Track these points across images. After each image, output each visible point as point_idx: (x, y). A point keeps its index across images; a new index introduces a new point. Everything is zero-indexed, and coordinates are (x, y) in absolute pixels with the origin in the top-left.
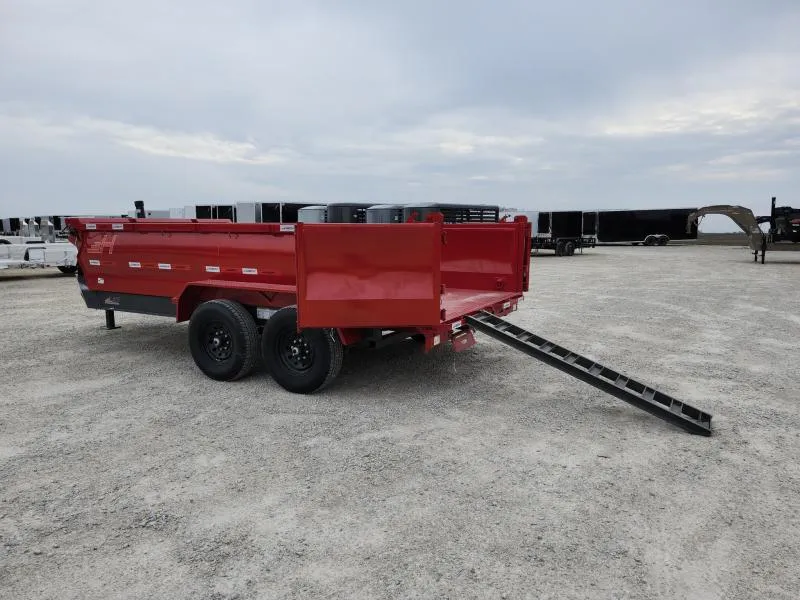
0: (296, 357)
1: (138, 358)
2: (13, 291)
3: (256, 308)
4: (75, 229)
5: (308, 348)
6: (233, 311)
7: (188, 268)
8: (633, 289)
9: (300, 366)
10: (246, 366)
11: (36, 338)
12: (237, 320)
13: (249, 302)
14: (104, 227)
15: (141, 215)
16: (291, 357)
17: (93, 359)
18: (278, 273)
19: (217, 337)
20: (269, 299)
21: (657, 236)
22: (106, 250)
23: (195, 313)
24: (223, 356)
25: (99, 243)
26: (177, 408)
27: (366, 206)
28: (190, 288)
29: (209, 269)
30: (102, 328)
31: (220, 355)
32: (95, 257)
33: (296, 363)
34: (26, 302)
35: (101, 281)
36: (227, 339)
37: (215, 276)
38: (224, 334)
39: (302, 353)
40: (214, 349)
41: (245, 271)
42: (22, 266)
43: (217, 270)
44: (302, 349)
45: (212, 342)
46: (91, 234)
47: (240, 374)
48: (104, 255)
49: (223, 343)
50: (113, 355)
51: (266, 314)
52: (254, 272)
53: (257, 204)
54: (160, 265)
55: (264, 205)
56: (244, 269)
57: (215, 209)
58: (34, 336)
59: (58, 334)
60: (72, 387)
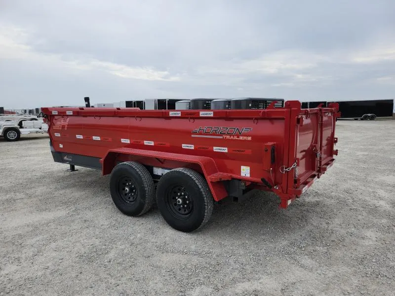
0: (180, 205)
1: (82, 193)
2: (30, 146)
3: (152, 167)
4: (47, 114)
5: (188, 199)
6: (138, 170)
7: (110, 139)
8: (376, 148)
9: (182, 212)
10: (146, 207)
11: (30, 177)
12: (140, 176)
13: (148, 164)
14: (62, 113)
15: (88, 105)
16: (176, 204)
17: (56, 194)
18: (168, 144)
19: (127, 186)
20: (161, 163)
21: (369, 115)
22: (63, 127)
23: (114, 170)
24: (131, 199)
25: (60, 123)
26: (97, 242)
27: (211, 100)
28: (110, 153)
29: (123, 141)
30: (67, 170)
31: (129, 198)
32: (57, 131)
33: (180, 209)
34: (34, 152)
35: (61, 146)
36: (134, 188)
37: (127, 146)
38: (132, 185)
39: (184, 202)
40: (126, 194)
41: (146, 143)
42: (37, 132)
43: (128, 141)
44: (184, 200)
45: (124, 189)
46: (56, 117)
47: (142, 213)
48: (62, 130)
49: (131, 190)
50: (68, 191)
51: (158, 171)
52: (152, 143)
53: (155, 100)
54: (94, 137)
55: (159, 100)
56: (145, 142)
57: (134, 103)
58: (29, 175)
59: (43, 174)
60: (37, 218)
